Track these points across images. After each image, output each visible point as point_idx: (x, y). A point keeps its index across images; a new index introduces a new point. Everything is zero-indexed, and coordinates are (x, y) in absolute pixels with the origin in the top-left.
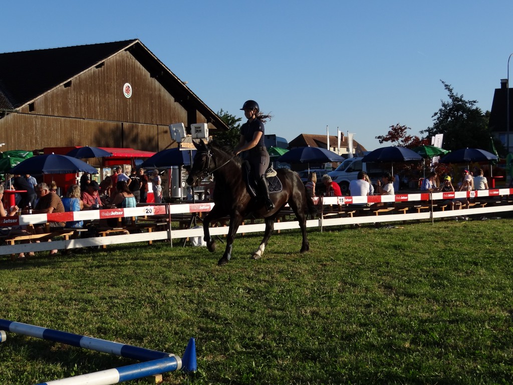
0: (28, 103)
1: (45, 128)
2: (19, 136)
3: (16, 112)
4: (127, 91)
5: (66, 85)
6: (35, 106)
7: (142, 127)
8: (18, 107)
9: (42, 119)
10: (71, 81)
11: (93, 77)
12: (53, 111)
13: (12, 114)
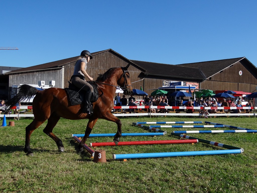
0: (210, 77)
1: (214, 84)
2: (207, 86)
3: (206, 80)
4: (241, 73)
5: (221, 72)
6: (212, 78)
7: (245, 84)
8: (207, 78)
9: (213, 82)
10: (222, 71)
11: (229, 69)
12: (217, 79)
13: (205, 80)
